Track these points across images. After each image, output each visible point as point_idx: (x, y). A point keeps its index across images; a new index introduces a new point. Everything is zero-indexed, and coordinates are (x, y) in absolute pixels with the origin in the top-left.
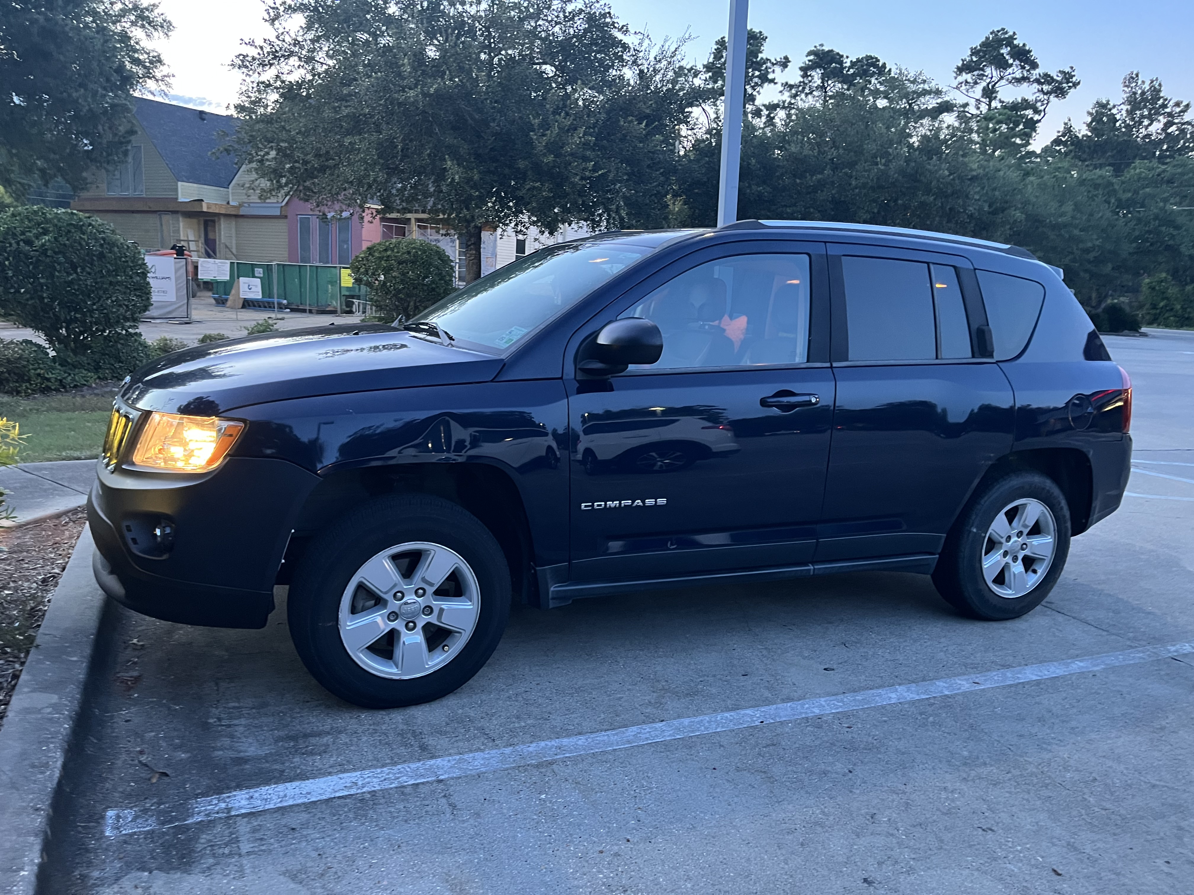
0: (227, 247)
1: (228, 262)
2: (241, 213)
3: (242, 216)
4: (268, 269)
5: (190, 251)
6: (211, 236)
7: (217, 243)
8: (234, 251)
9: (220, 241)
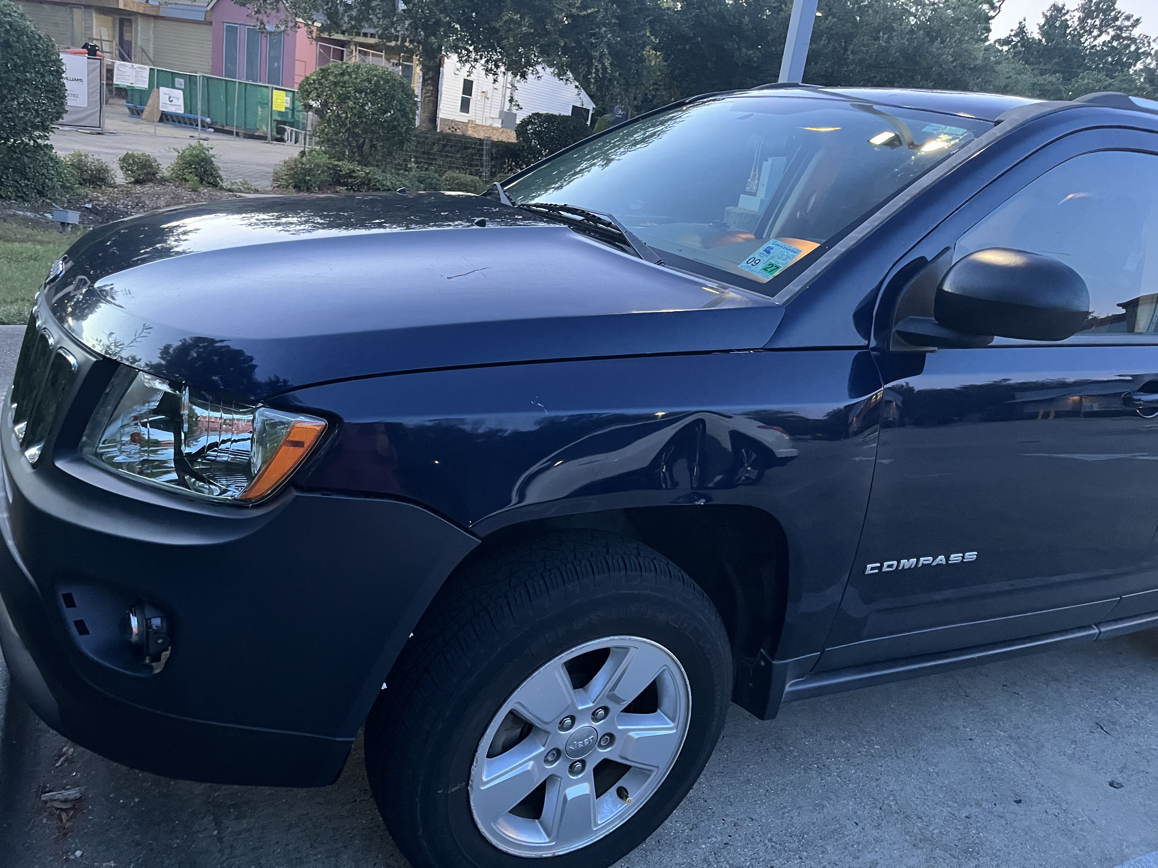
0: (143, 50)
1: (148, 68)
2: (161, 14)
3: (163, 18)
4: (191, 80)
5: (103, 52)
6: (127, 37)
7: (133, 45)
8: (151, 56)
9: (135, 44)
